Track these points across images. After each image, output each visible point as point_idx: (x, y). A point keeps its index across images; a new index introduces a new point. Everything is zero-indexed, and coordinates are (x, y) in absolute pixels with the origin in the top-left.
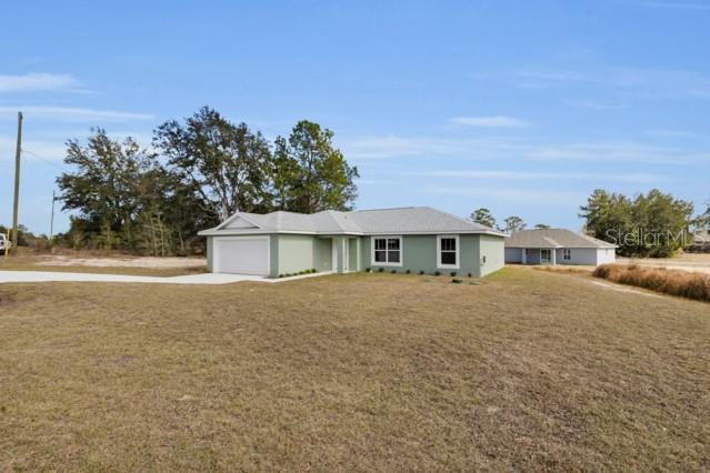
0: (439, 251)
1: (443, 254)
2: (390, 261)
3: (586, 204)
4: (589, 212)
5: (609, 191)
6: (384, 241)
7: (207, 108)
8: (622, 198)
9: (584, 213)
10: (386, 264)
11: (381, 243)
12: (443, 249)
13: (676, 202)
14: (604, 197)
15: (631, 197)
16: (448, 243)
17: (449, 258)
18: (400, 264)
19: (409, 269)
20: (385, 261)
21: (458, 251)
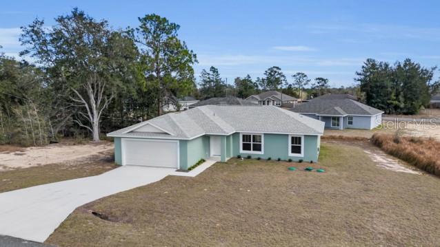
0: (290, 145)
1: (292, 147)
2: (254, 150)
3: (360, 71)
4: (362, 77)
5: (378, 61)
6: (250, 136)
7: (76, 9)
8: (387, 65)
9: (358, 77)
10: (252, 152)
11: (246, 138)
12: (292, 143)
13: (422, 70)
14: (374, 66)
15: (392, 66)
16: (296, 140)
17: (296, 150)
18: (262, 153)
19: (269, 157)
20: (250, 150)
21: (303, 145)
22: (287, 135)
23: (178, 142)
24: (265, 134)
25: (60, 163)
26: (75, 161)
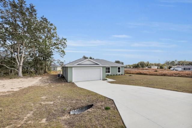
10: (107, 73)
19: (114, 74)
21: (121, 70)
22: (117, 67)
23: (102, 68)
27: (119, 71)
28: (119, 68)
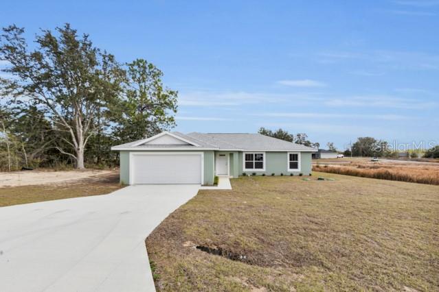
1: (291, 163)
2: (256, 168)
6: (252, 155)
10: (254, 170)
12: (291, 160)
18: (265, 170)
19: (272, 172)
20: (252, 168)
21: (299, 161)
22: (286, 152)
23: (202, 153)
24: (266, 152)
25: (42, 185)
26: (62, 183)
27: (294, 166)
28: (294, 157)
